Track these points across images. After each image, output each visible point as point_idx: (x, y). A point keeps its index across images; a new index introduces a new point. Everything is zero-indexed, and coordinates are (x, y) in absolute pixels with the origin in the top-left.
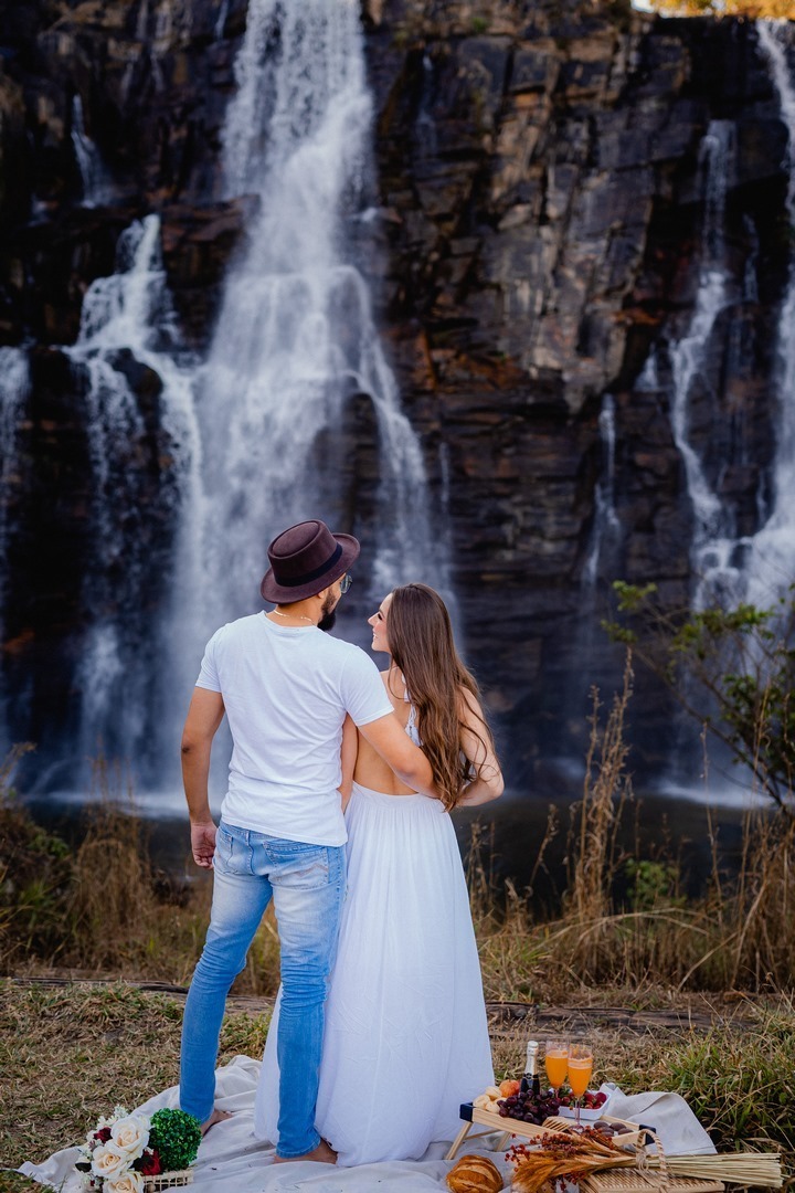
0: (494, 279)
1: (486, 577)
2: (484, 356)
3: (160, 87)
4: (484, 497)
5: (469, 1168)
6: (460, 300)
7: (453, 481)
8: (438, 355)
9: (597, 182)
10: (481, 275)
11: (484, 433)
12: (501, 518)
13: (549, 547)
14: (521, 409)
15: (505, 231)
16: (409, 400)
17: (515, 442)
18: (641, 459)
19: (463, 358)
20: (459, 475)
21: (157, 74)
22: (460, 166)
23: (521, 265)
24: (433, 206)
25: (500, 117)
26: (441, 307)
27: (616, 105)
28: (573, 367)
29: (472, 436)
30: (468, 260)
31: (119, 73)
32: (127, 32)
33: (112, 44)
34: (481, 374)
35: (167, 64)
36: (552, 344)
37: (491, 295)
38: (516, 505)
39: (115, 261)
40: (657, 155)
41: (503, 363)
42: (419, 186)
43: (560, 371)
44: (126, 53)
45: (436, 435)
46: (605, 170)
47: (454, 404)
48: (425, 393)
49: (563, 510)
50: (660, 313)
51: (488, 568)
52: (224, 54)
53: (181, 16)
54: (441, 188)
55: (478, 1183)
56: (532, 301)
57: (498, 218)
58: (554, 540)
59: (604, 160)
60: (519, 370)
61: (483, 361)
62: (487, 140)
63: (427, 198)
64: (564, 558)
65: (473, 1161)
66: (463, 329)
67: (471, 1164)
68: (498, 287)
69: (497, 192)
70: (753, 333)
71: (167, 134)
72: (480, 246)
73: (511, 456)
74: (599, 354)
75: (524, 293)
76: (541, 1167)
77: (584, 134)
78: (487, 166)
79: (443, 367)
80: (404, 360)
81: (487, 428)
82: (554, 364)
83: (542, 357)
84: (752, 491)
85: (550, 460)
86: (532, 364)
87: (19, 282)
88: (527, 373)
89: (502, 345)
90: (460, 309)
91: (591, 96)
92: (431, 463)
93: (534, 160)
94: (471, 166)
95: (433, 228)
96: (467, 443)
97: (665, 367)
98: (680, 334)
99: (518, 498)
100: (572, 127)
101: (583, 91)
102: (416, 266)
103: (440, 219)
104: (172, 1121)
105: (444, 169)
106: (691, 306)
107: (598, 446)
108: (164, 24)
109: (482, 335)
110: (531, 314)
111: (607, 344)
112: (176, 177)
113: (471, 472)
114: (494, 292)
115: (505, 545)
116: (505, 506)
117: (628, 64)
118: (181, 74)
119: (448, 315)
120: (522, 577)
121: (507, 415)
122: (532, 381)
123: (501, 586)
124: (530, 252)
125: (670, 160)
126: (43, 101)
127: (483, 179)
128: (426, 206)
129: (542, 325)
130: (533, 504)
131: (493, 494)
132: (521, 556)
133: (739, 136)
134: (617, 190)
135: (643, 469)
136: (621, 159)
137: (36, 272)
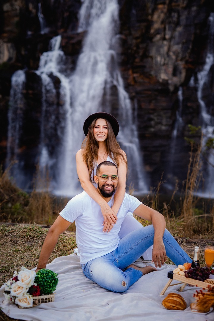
0: (151, 55)
1: (146, 135)
2: (147, 75)
4: (147, 114)
6: (141, 60)
7: (138, 109)
8: (135, 75)
9: (179, 29)
10: (147, 54)
11: (146, 97)
12: (151, 119)
13: (163, 127)
14: (157, 90)
15: (154, 42)
16: (127, 88)
17: (155, 99)
18: (189, 104)
19: (142, 76)
20: (140, 108)
22: (142, 24)
23: (158, 52)
24: (135, 34)
25: (153, 11)
26: (136, 62)
27: (185, 8)
28: (171, 79)
29: (143, 97)
30: (144, 49)
34: (147, 80)
36: (166, 72)
37: (150, 59)
38: (155, 116)
39: (48, 48)
40: (196, 22)
41: (153, 78)
42: (131, 29)
43: (168, 80)
45: (134, 96)
46: (182, 26)
47: (139, 88)
48: (131, 85)
49: (167, 118)
50: (195, 65)
51: (147, 133)
54: (137, 30)
56: (161, 61)
57: (152, 38)
58: (165, 126)
59: (181, 23)
60: (157, 80)
62: (150, 17)
63: (133, 32)
64: (168, 131)
66: (142, 68)
68: (152, 57)
69: (152, 31)
71: (64, 14)
72: (147, 46)
73: (154, 103)
74: (179, 76)
75: (159, 59)
77: (176, 16)
78: (150, 24)
79: (136, 78)
80: (126, 76)
81: (148, 95)
82: (166, 78)
83: (163, 76)
85: (164, 104)
86: (160, 78)
87: (23, 53)
88: (159, 81)
89: (153, 73)
90: (141, 63)
91: (178, 5)
92: (132, 104)
93: (162, 23)
94: (145, 24)
95: (134, 41)
96: (142, 99)
97: (196, 80)
98: (200, 70)
99: (156, 114)
100: (173, 14)
101: (176, 4)
102: (130, 51)
103: (137, 38)
105: (138, 25)
106: (204, 63)
107: (177, 100)
109: (147, 70)
110: (160, 65)
111: (181, 73)
112: (66, 26)
113: (143, 107)
115: (151, 126)
119: (138, 64)
120: (156, 135)
121: (153, 92)
122: (160, 83)
123: (150, 138)
124: (161, 48)
125: (199, 23)
126: (30, 4)
127: (148, 28)
128: (133, 35)
129: (163, 68)
130: (159, 116)
131: (149, 113)
132: (156, 130)
134: (185, 31)
135: (190, 107)
136: (186, 23)
137: (28, 50)
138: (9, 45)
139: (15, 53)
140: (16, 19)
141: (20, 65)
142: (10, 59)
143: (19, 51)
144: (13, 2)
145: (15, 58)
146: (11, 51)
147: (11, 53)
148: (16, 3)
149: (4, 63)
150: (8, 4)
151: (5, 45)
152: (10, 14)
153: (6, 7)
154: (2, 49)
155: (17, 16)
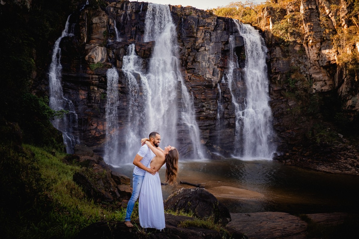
0: (198, 61)
1: (200, 118)
3: (129, 20)
4: (200, 102)
6: (192, 64)
7: (194, 99)
8: (189, 74)
9: (212, 44)
10: (196, 60)
12: (203, 106)
13: (211, 112)
14: (205, 86)
15: (200, 51)
16: (186, 82)
17: (204, 92)
18: (225, 96)
19: (193, 75)
20: (196, 98)
21: (128, 17)
22: (191, 39)
23: (203, 58)
24: (187, 46)
25: (197, 31)
26: (189, 65)
27: (213, 31)
28: (213, 78)
30: (193, 57)
31: (120, 16)
32: (122, 8)
33: (119, 10)
34: (198, 79)
35: (130, 15)
36: (209, 74)
37: (198, 64)
39: (126, 53)
40: (222, 40)
41: (201, 77)
42: (184, 42)
43: (211, 79)
44: (122, 13)
45: (191, 90)
46: (213, 42)
47: (193, 84)
49: (213, 105)
50: (223, 69)
51: (201, 116)
52: (143, 14)
53: (133, 6)
54: (188, 43)
57: (199, 49)
59: (213, 40)
60: (204, 78)
61: (197, 76)
63: (185, 44)
64: (214, 114)
66: (193, 70)
69: (197, 44)
71: (131, 29)
72: (195, 54)
73: (204, 94)
74: (216, 76)
75: (204, 64)
77: (209, 35)
78: (196, 39)
79: (190, 77)
80: (184, 75)
81: (200, 89)
82: (210, 77)
83: (208, 76)
84: (243, 102)
85: (211, 95)
86: (206, 77)
87: (111, 55)
88: (205, 79)
89: (200, 73)
90: (192, 66)
93: (203, 39)
94: (193, 39)
95: (187, 50)
96: (196, 92)
99: (206, 103)
100: (207, 34)
101: (208, 28)
102: (184, 57)
103: (189, 48)
105: (188, 39)
107: (218, 93)
108: (129, 8)
109: (196, 71)
110: (205, 67)
111: (218, 74)
112: (134, 37)
115: (204, 112)
116: (204, 104)
117: (214, 24)
118: (133, 18)
119: (190, 67)
120: (207, 118)
121: (203, 87)
122: (206, 80)
123: (202, 119)
124: (205, 56)
125: (224, 41)
126: (110, 19)
127: (195, 42)
128: (186, 46)
129: (207, 70)
130: (209, 104)
131: (202, 102)
132: (206, 114)
133: (235, 38)
134: (216, 46)
135: (226, 97)
136: (216, 41)
137: (114, 53)
138: (103, 48)
139: (106, 54)
140: (104, 30)
142: (102, 59)
143: (108, 54)
144: (101, 17)
145: (105, 59)
146: (104, 53)
147: (103, 55)
148: (104, 18)
149: (98, 63)
150: (97, 18)
151: (100, 48)
152: (99, 25)
153: (95, 20)
154: (98, 51)
155: (104, 27)
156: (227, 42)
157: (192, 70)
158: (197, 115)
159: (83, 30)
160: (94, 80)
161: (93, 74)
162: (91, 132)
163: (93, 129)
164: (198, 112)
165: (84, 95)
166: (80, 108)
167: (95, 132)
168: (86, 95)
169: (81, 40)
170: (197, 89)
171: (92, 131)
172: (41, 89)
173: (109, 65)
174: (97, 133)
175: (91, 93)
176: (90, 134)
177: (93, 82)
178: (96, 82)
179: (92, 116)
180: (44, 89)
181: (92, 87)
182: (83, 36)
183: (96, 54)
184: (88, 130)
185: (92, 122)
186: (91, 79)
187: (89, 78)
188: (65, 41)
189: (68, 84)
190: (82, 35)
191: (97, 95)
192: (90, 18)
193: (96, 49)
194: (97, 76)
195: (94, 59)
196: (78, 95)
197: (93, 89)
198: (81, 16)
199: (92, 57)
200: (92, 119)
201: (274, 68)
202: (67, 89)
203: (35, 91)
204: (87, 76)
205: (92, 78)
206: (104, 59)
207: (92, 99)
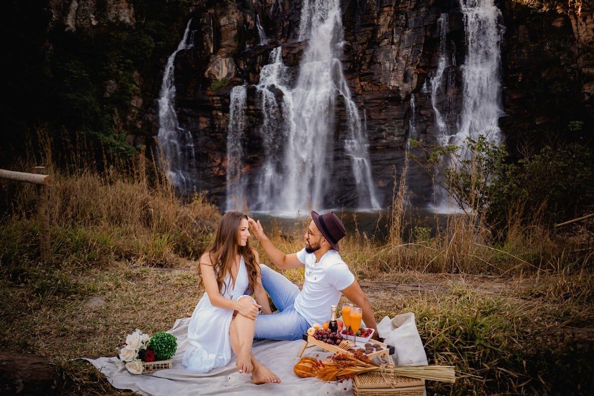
0: (379, 61)
1: (377, 148)
2: (375, 83)
3: (281, 10)
4: (377, 124)
5: (304, 364)
6: (369, 67)
7: (367, 120)
8: (362, 83)
9: (408, 32)
10: (375, 60)
11: (376, 106)
12: (382, 130)
13: (396, 138)
14: (387, 98)
15: (381, 47)
16: (354, 97)
17: (386, 108)
18: (423, 112)
19: (370, 84)
20: (370, 118)
21: (280, 7)
22: (368, 28)
23: (386, 56)
24: (360, 40)
25: (379, 14)
26: (363, 69)
27: (413, 10)
28: (402, 86)
29: (373, 107)
30: (371, 55)
31: (269, 7)
34: (376, 89)
35: (283, 4)
36: (396, 79)
38: (386, 126)
39: (268, 60)
40: (425, 24)
41: (382, 85)
42: (356, 34)
43: (399, 87)
44: (271, 2)
45: (362, 106)
46: (411, 28)
47: (368, 97)
48: (359, 94)
49: (399, 127)
50: (428, 69)
51: (378, 145)
54: (362, 35)
55: (307, 372)
56: (390, 67)
57: (379, 43)
58: (397, 136)
59: (410, 26)
60: (387, 87)
61: (375, 85)
62: (376, 20)
63: (358, 38)
64: (400, 142)
65: (307, 360)
66: (370, 76)
67: (305, 362)
68: (380, 63)
69: (379, 36)
70: (455, 75)
71: (283, 24)
72: (374, 51)
73: (385, 112)
74: (410, 82)
75: (387, 65)
76: (329, 372)
77: (404, 18)
78: (376, 28)
79: (364, 87)
80: (353, 85)
81: (377, 104)
82: (397, 85)
83: (393, 83)
84: (455, 121)
85: (396, 113)
86: (390, 85)
87: (242, 67)
88: (389, 88)
89: (381, 80)
90: (369, 70)
91: (406, 7)
92: (361, 114)
93: (389, 26)
94: (371, 28)
95: (360, 47)
96: (371, 109)
97: (429, 85)
98: (433, 75)
99: (387, 124)
100: (400, 16)
101: (403, 6)
102: (356, 58)
103: (362, 44)
104: (161, 338)
105: (363, 29)
106: (436, 68)
107: (410, 109)
109: (375, 77)
110: (390, 70)
111: (412, 79)
112: (286, 35)
113: (373, 117)
114: (379, 65)
115: (383, 138)
116: (383, 127)
118: (287, 6)
119: (366, 72)
120: (388, 147)
121: (383, 100)
122: (390, 90)
123: (382, 150)
124: (389, 53)
125: (429, 25)
126: (248, 16)
127: (375, 32)
128: (358, 40)
129: (393, 74)
130: (391, 126)
131: (379, 124)
132: (388, 141)
133: (449, 18)
134: (414, 34)
135: (423, 115)
136: (415, 25)
137: (247, 64)
138: (228, 60)
139: (234, 67)
140: (234, 32)
141: (239, 80)
142: (229, 74)
143: (238, 66)
144: (230, 15)
145: (234, 73)
146: (230, 66)
147: (230, 68)
148: (233, 16)
149: (222, 80)
150: (225, 18)
151: (223, 60)
152: (228, 28)
153: (223, 21)
154: (221, 64)
155: (234, 29)
156: (435, 26)
157: (368, 77)
158: (371, 143)
159: (206, 37)
160: (216, 102)
161: (214, 96)
162: (212, 170)
163: (216, 167)
164: (372, 139)
165: (206, 123)
166: (201, 139)
167: (219, 170)
168: (208, 123)
169: (205, 50)
170: (373, 105)
171: (214, 169)
172: (148, 119)
173: (237, 81)
174: (221, 172)
175: (215, 120)
176: (212, 172)
177: (215, 105)
178: (219, 105)
179: (214, 149)
180: (150, 119)
181: (214, 112)
182: (207, 45)
183: (219, 68)
184: (209, 168)
185: (214, 157)
186: (211, 102)
187: (209, 101)
188: (179, 56)
189: (185, 110)
190: (205, 44)
191: (222, 123)
192: (216, 18)
193: (218, 62)
194: (219, 98)
195: (216, 76)
196: (198, 122)
197: (217, 115)
198: (201, 20)
199: (213, 73)
200: (214, 154)
201: (513, 62)
202: (184, 116)
203: (140, 122)
204: (206, 98)
205: (213, 101)
206: (232, 73)
207: (216, 128)
